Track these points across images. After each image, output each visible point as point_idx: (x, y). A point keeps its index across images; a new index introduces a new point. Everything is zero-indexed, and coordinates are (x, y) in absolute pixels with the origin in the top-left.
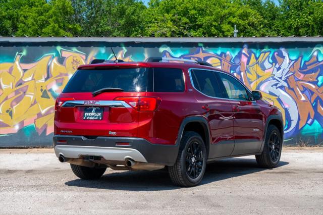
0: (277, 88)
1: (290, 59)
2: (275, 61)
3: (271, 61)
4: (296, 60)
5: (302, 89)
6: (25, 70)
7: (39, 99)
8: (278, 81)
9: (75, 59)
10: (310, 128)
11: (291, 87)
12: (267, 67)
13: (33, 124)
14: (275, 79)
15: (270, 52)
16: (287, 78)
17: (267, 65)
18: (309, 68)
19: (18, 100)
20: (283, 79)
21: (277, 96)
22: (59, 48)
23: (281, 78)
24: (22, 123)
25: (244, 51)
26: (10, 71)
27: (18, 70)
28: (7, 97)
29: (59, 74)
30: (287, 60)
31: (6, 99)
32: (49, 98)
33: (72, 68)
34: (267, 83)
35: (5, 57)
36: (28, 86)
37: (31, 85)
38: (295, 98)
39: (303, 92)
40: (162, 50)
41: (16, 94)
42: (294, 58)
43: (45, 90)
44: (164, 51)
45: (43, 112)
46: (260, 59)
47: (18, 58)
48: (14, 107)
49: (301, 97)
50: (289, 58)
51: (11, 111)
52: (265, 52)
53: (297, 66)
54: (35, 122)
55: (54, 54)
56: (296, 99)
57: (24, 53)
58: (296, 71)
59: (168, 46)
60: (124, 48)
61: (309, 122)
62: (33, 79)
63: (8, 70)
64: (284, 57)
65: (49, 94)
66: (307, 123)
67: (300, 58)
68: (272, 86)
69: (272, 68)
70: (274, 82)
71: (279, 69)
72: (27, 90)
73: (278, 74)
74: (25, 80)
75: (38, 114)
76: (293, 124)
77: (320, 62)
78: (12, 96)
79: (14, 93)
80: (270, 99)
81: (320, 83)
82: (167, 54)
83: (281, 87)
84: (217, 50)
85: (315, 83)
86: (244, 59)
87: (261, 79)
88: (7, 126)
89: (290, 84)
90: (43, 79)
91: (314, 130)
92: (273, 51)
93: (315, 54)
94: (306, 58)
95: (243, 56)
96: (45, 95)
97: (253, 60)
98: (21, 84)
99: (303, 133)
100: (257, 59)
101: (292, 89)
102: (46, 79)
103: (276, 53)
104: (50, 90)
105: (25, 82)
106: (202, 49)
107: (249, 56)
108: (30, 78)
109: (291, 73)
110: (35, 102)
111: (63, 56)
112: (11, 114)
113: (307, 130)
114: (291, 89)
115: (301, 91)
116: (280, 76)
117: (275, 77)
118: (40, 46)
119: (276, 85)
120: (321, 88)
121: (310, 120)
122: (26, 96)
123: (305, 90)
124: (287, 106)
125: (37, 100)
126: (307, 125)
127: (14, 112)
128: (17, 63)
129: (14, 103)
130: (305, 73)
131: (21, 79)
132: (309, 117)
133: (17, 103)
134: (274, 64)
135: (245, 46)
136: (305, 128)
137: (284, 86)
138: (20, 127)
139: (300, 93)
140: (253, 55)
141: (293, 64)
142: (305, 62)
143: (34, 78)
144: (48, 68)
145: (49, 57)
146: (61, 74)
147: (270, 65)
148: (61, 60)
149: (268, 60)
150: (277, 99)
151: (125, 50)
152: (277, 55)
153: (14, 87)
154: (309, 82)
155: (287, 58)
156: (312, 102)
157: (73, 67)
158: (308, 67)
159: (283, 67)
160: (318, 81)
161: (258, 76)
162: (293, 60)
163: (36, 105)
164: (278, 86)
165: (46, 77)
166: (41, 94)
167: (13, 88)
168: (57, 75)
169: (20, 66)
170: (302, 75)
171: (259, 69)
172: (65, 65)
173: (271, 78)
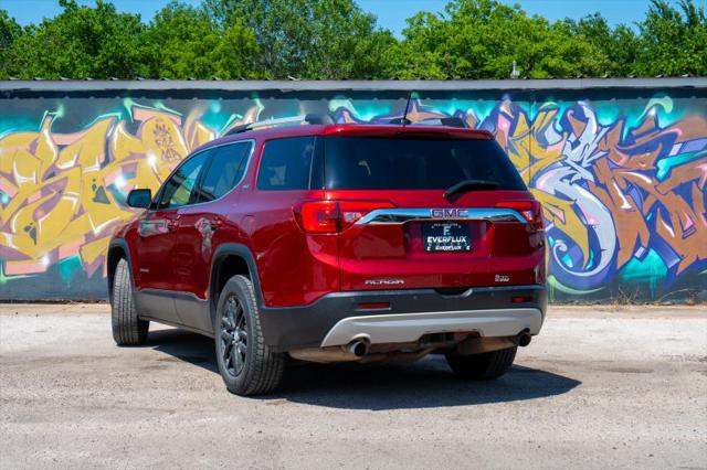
0: (571, 184)
1: (599, 125)
2: (567, 127)
3: (559, 127)
4: (612, 127)
5: (624, 186)
6: (61, 147)
7: (89, 204)
8: (573, 168)
9: (160, 124)
10: (642, 266)
11: (602, 182)
12: (550, 141)
13: (78, 255)
14: (568, 165)
15: (558, 109)
16: (593, 162)
17: (551, 136)
18: (639, 142)
19: (47, 207)
20: (585, 164)
21: (570, 199)
22: (128, 103)
23: (579, 163)
24: (55, 253)
25: (503, 109)
26: (33, 149)
27: (47, 146)
28: (26, 200)
29: (128, 155)
30: (593, 126)
31: (25, 204)
32: (108, 203)
33: (154, 143)
34: (550, 174)
35: (22, 121)
36: (66, 178)
37: (74, 176)
38: (609, 204)
39: (625, 193)
40: (335, 105)
41: (44, 195)
42: (607, 121)
43: (101, 188)
44: (339, 108)
45: (97, 231)
46: (536, 125)
47: (47, 122)
48: (40, 221)
49: (621, 202)
50: (596, 122)
51: (35, 229)
52: (547, 110)
53: (614, 138)
54: (80, 251)
55: (119, 114)
56: (612, 205)
57: (60, 113)
58: (612, 148)
59: (347, 98)
60: (258, 101)
61: (638, 254)
62: (76, 165)
63: (28, 147)
64: (586, 120)
65: (109, 194)
66: (633, 256)
67: (621, 122)
68: (561, 180)
69: (562, 143)
70: (566, 171)
71: (575, 144)
72: (64, 186)
73: (574, 155)
74: (62, 167)
75: (86, 235)
76: (606, 259)
77: (661, 130)
78: (36, 198)
79: (40, 192)
80: (557, 207)
81: (661, 174)
82: (346, 114)
83: (581, 182)
84: (447, 106)
85: (652, 173)
86: (504, 125)
87: (538, 165)
88: (26, 258)
89: (598, 175)
90: (97, 165)
91: (648, 269)
92: (563, 106)
93: (653, 112)
94: (634, 122)
95: (501, 117)
96: (100, 197)
97: (522, 126)
98: (53, 175)
99: (626, 276)
100: (530, 123)
101: (604, 187)
102: (103, 165)
103: (570, 112)
104: (111, 187)
105: (61, 171)
106: (417, 104)
107: (512, 117)
108: (72, 163)
109: (601, 154)
110: (81, 211)
111: (137, 118)
112: (34, 235)
113: (634, 271)
114: (599, 186)
115: (623, 191)
116: (578, 160)
117: (568, 161)
118: (92, 98)
119: (570, 177)
120: (665, 183)
121: (641, 250)
122: (65, 198)
123: (630, 187)
124: (591, 222)
125: (85, 208)
126: (635, 261)
127: (40, 230)
128: (46, 132)
129: (40, 213)
130: (631, 153)
131: (54, 165)
132: (638, 244)
133: (46, 213)
134: (566, 134)
135: (506, 96)
136: (630, 267)
137: (586, 180)
138: (51, 261)
139: (620, 194)
140: (522, 116)
141: (605, 135)
142: (631, 129)
143: (79, 162)
144: (108, 142)
145: (109, 121)
146: (133, 155)
147: (558, 137)
148: (133, 127)
149: (554, 126)
150: (571, 206)
151: (260, 105)
152: (573, 115)
153: (40, 180)
154: (639, 171)
155: (593, 122)
156: (645, 212)
157: (156, 141)
158: (637, 141)
159: (584, 140)
160: (658, 169)
161: (533, 160)
162: (605, 127)
163: (83, 216)
164: (573, 179)
165: (102, 160)
166: (93, 195)
167: (37, 183)
168: (123, 157)
169: (52, 139)
170: (625, 158)
171: (535, 144)
172: (140, 138)
173: (560, 164)
